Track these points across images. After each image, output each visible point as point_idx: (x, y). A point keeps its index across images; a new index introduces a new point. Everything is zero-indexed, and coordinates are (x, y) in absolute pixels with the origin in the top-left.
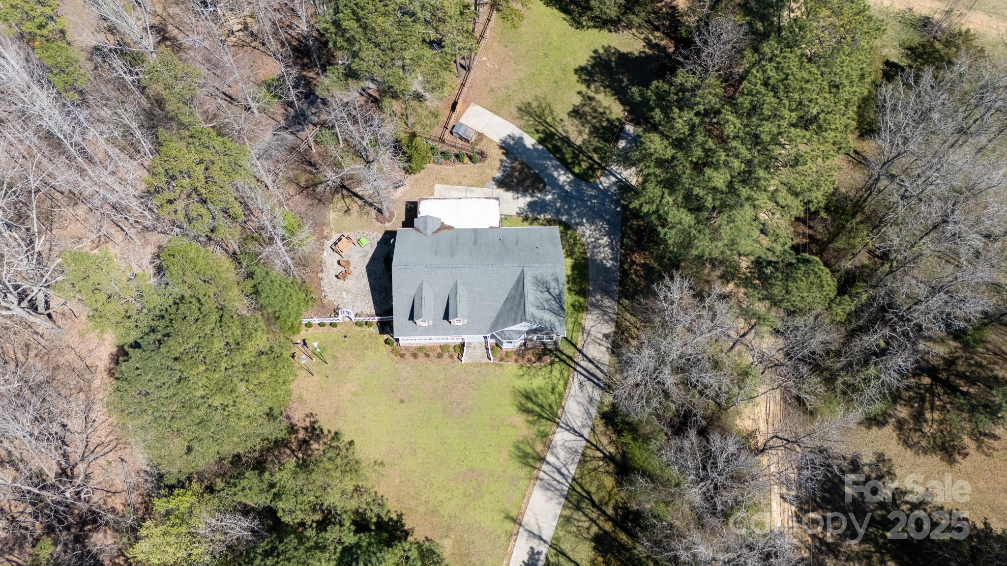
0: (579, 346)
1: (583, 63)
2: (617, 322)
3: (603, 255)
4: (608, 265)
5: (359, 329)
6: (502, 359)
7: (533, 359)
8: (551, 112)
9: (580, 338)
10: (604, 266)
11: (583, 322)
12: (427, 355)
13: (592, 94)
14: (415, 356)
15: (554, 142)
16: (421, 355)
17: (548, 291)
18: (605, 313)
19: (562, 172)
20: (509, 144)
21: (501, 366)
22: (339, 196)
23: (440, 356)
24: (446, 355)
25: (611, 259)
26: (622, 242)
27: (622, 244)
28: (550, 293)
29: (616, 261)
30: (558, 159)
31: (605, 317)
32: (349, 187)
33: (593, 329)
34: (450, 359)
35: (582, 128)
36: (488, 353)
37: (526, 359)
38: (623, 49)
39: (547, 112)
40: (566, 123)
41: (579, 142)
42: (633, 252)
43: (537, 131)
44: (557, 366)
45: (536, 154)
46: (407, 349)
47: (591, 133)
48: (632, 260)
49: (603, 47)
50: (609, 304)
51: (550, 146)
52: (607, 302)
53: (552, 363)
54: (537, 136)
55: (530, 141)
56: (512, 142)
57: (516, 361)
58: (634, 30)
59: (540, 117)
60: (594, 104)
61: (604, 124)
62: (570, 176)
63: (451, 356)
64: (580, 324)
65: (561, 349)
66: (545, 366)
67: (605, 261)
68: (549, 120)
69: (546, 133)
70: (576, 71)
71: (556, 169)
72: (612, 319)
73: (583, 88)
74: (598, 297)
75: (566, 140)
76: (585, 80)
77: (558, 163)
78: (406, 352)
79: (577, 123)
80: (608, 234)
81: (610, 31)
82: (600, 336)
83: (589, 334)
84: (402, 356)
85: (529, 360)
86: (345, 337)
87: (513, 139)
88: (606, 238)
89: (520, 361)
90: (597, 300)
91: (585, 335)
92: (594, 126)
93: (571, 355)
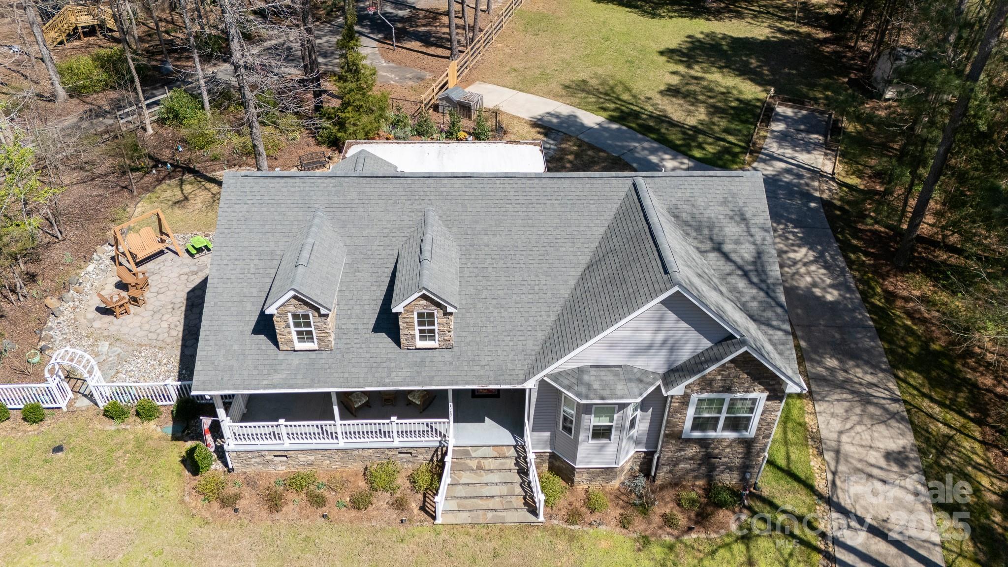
0: (821, 485)
1: (673, 45)
2: (911, 423)
3: (808, 279)
4: (829, 298)
5: (111, 426)
6: (573, 517)
7: (682, 520)
8: (628, 89)
9: (815, 463)
10: (820, 300)
11: (808, 419)
12: (317, 501)
13: (699, 74)
14: (274, 502)
15: (640, 121)
16: (294, 503)
17: (718, 248)
18: (866, 400)
19: (667, 156)
20: (550, 122)
21: (572, 538)
22: (174, 182)
23: (359, 503)
24: (382, 500)
25: (832, 286)
26: (846, 258)
27: (850, 263)
28: (726, 256)
29: (849, 289)
30: (656, 140)
31: (871, 409)
32: (201, 170)
33: (844, 438)
34: (394, 514)
35: (692, 108)
36: (526, 485)
37: (657, 520)
38: (735, 35)
39: (619, 89)
40: (659, 102)
41: (692, 121)
42: (884, 277)
43: (605, 109)
44: (763, 544)
45: (607, 135)
46: (250, 482)
47: (709, 114)
48: (886, 291)
49: (702, 33)
50: (869, 378)
51: (634, 125)
52: (861, 374)
53: (747, 538)
54: (606, 114)
55: (591, 119)
56: (555, 120)
57: (624, 522)
58: (749, 20)
59: (606, 94)
60: (705, 83)
61: (733, 104)
62: (686, 161)
63: (400, 505)
64: (802, 425)
65: (765, 493)
66: (727, 546)
67: (818, 292)
68: (626, 97)
69: (622, 111)
70: (662, 53)
71: (653, 151)
72: (893, 415)
73: (681, 69)
74: (832, 363)
75: (663, 119)
76: (681, 61)
77: (655, 145)
78: (247, 492)
79: (682, 102)
80: (804, 242)
81: (708, 19)
82: (876, 457)
83: (837, 452)
84: (229, 502)
85: (668, 521)
86: (58, 449)
87: (557, 116)
88: (804, 250)
89: (639, 524)
90: (832, 370)
91: (829, 456)
92: (713, 106)
93: (800, 510)
